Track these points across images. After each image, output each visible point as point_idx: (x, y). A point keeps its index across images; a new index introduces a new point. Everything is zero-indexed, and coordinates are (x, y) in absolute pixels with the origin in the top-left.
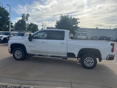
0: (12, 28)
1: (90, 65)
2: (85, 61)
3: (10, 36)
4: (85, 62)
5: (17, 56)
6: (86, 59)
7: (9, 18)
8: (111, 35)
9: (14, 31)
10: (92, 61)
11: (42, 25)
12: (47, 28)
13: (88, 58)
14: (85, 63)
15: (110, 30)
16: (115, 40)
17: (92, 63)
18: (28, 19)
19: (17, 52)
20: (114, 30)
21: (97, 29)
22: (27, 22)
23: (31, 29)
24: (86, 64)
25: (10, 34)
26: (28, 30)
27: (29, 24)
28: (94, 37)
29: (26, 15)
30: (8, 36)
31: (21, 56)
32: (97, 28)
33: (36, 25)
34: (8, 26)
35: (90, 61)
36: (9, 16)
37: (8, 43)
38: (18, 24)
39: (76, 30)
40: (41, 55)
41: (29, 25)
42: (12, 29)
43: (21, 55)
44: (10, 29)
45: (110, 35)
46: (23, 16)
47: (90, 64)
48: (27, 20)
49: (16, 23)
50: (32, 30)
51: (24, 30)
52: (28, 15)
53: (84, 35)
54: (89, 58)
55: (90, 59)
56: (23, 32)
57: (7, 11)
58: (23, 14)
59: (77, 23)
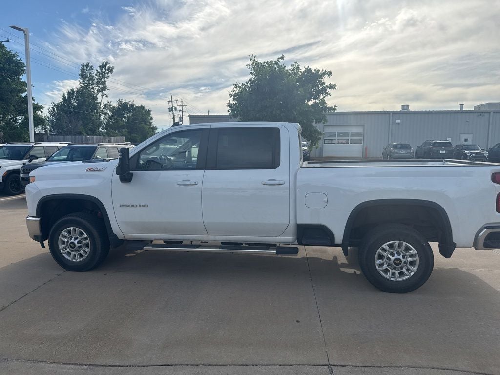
0: (40, 127)
1: (401, 274)
2: (381, 257)
3: (35, 161)
4: (378, 262)
5: (69, 254)
6: (384, 250)
7: (24, 84)
8: (466, 136)
9: (49, 140)
10: (411, 256)
11: (171, 109)
12: (193, 119)
13: (391, 246)
14: (381, 265)
15: (462, 112)
16: (486, 154)
17: (412, 263)
18: (108, 84)
19: (69, 232)
20: (479, 112)
21: (405, 112)
22: (102, 99)
23: (123, 127)
24: (386, 271)
25: (32, 153)
26: (108, 134)
27: (115, 104)
28: (395, 147)
29: (96, 68)
30: (26, 161)
31: (87, 250)
32: (405, 107)
33: (142, 108)
34: (20, 119)
35: (401, 257)
36: (23, 78)
37: (24, 192)
38: (64, 109)
39: (321, 119)
40: (178, 243)
41: (113, 110)
42: (39, 130)
43: (87, 245)
44: (32, 130)
45: (463, 137)
46: (85, 72)
47: (404, 270)
48: (104, 88)
49: (57, 107)
50: (125, 131)
51: (93, 132)
52: (106, 69)
53: (354, 142)
54: (397, 242)
55: (400, 246)
56: (87, 141)
57: (15, 55)
58: (85, 63)
59: (324, 91)
